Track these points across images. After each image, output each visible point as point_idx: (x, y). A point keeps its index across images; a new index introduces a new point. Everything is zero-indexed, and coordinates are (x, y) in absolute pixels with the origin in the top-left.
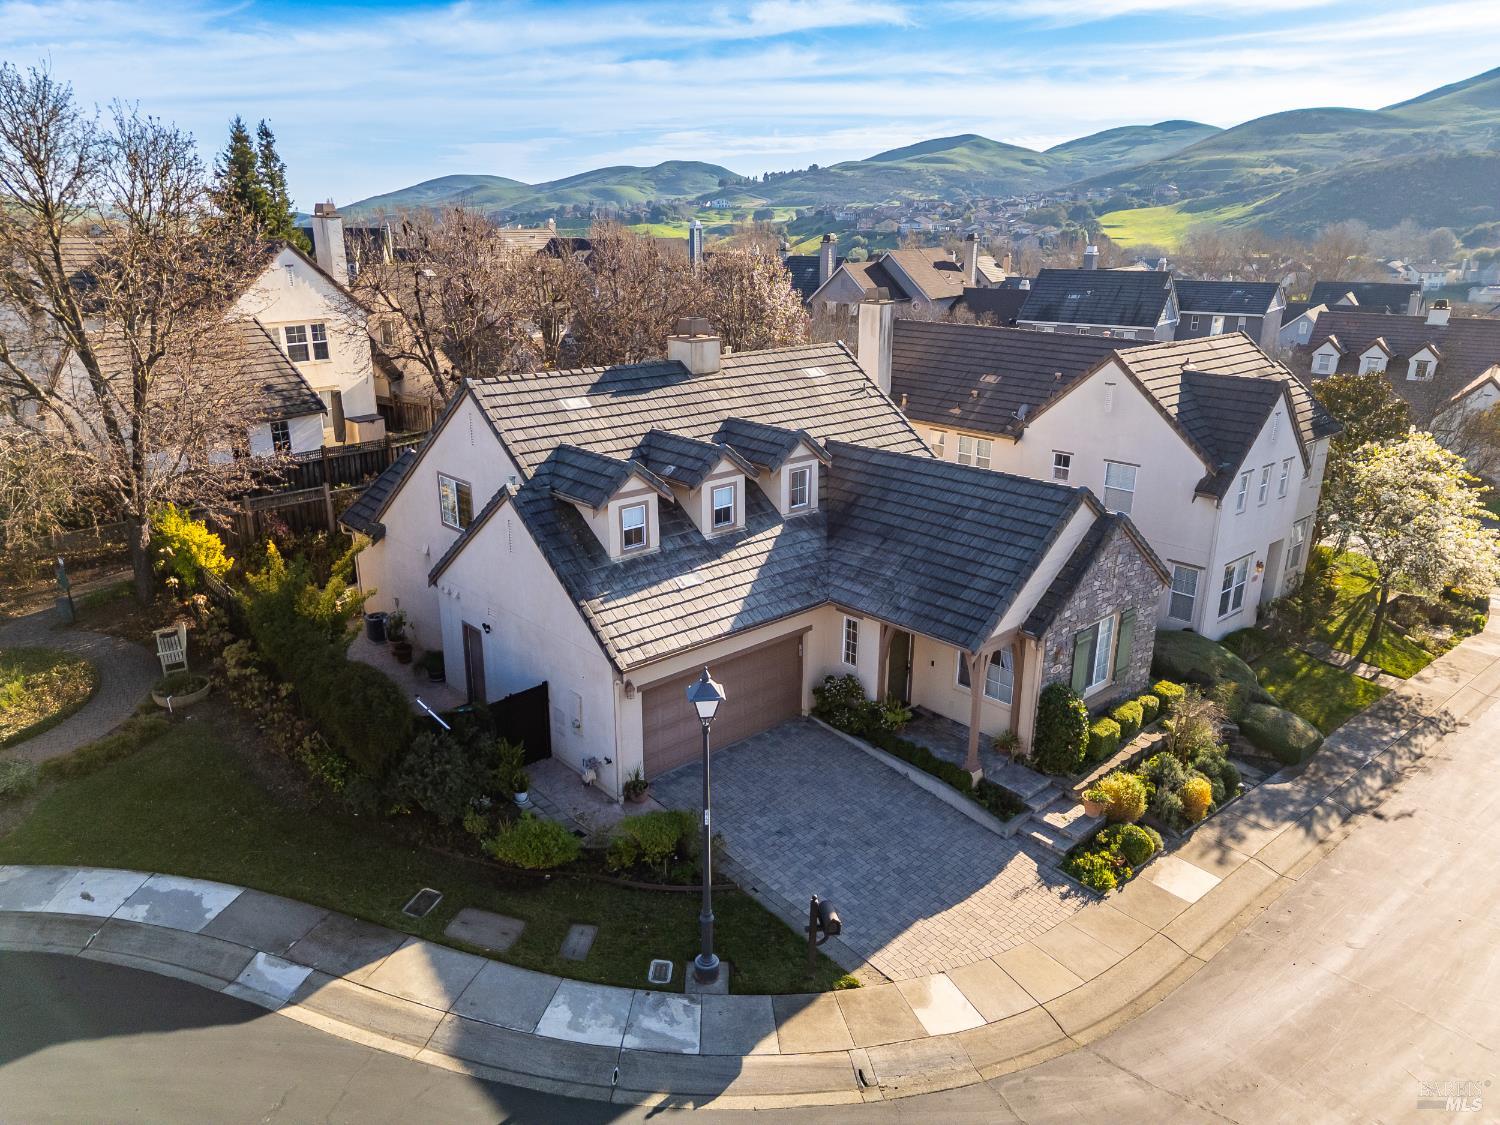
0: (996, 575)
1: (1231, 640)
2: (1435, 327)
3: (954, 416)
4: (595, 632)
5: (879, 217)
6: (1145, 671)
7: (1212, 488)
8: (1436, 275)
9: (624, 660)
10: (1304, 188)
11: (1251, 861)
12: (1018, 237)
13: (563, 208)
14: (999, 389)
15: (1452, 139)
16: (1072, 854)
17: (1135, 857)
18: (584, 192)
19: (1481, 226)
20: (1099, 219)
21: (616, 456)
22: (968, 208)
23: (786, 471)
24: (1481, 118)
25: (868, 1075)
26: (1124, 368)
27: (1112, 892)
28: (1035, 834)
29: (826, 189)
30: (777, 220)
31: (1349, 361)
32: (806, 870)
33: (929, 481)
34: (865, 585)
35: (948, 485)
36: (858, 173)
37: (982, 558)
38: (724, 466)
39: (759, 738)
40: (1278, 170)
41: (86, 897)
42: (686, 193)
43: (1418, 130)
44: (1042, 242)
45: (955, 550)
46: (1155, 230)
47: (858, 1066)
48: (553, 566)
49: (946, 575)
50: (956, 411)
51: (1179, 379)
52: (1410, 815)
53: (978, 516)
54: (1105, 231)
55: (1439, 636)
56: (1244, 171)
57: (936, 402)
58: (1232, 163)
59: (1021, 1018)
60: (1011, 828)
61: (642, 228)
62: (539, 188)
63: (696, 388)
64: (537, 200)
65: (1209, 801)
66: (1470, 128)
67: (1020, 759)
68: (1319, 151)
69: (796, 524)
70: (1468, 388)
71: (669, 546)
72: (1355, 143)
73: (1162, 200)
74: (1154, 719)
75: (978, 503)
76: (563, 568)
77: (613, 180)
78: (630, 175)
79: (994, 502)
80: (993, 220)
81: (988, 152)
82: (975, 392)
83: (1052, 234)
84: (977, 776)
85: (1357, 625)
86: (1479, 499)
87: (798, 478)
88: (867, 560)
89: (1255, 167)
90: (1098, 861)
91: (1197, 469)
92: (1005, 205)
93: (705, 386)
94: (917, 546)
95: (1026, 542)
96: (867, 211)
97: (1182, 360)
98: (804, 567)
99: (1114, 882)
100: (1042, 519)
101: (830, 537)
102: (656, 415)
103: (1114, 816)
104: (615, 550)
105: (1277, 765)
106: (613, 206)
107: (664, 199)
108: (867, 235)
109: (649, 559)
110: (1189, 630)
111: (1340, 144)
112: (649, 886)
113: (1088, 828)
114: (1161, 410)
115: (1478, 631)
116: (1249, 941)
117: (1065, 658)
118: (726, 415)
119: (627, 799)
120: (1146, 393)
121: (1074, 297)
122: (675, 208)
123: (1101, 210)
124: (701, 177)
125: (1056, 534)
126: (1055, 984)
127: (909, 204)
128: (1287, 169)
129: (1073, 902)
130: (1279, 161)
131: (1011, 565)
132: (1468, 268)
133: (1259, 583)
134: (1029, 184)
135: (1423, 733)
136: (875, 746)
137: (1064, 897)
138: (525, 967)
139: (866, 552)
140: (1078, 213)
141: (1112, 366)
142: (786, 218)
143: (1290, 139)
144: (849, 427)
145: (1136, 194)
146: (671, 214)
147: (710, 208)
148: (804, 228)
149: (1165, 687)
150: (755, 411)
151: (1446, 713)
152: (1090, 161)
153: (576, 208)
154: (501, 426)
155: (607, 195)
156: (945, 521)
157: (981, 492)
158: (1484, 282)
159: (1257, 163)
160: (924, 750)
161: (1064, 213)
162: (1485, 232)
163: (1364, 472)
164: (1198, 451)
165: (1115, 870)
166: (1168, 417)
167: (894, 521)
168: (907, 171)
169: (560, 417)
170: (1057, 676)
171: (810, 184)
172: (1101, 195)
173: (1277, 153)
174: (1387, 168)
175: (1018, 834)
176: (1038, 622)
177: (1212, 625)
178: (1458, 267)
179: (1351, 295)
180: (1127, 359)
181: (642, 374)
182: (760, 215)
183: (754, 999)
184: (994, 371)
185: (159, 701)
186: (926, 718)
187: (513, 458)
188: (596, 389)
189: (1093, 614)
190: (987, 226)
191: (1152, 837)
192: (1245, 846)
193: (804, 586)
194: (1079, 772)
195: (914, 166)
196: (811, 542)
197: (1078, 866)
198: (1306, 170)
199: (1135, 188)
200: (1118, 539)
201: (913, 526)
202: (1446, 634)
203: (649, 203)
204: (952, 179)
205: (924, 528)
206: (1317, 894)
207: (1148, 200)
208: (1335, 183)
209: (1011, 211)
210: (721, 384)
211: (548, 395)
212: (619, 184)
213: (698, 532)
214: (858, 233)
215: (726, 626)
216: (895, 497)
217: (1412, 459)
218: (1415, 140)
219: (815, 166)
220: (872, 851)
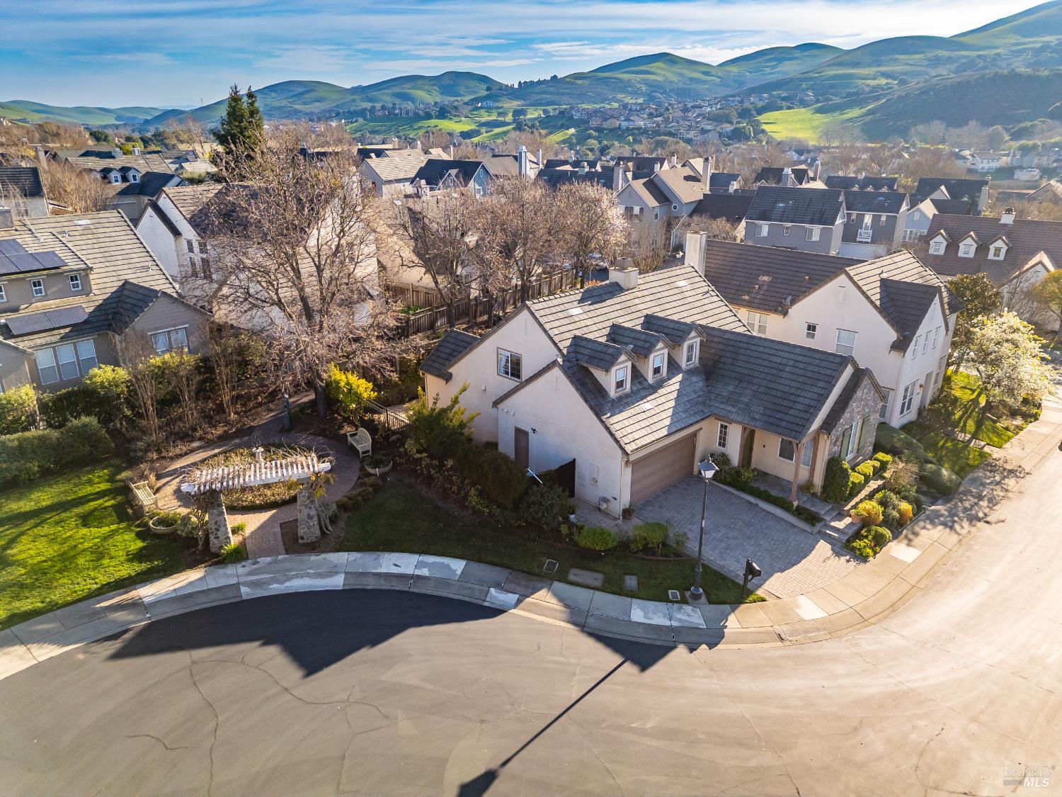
0: (807, 402)
1: (906, 428)
2: (1005, 225)
3: (745, 300)
4: (612, 435)
5: (605, 116)
6: (871, 448)
7: (901, 346)
8: (993, 160)
9: (629, 448)
10: (902, 97)
11: (936, 544)
12: (704, 132)
13: (373, 107)
14: (771, 284)
15: (1004, 59)
16: (848, 541)
17: (879, 542)
18: (388, 94)
19: (1022, 125)
20: (759, 118)
21: (599, 340)
22: (667, 109)
23: (686, 345)
24: (1024, 44)
25: (783, 636)
26: (851, 278)
27: (871, 559)
28: (828, 532)
29: (563, 94)
30: (529, 116)
31: (953, 246)
32: (723, 551)
33: (761, 349)
34: (733, 406)
35: (772, 352)
36: (586, 82)
37: (798, 392)
38: (660, 345)
39: (675, 486)
40: (883, 81)
41: (396, 565)
42: (461, 95)
43: (980, 53)
44: (720, 135)
45: (781, 387)
46: (798, 126)
47: (778, 633)
48: (586, 401)
49: (779, 401)
50: (746, 297)
51: (878, 284)
52: (1003, 521)
53: (794, 370)
54: (764, 127)
55: (1014, 423)
56: (860, 82)
57: (733, 291)
58: (851, 76)
59: (844, 612)
60: (816, 529)
61: (433, 122)
62: (355, 90)
63: (628, 297)
64: (354, 100)
65: (911, 515)
66: (1018, 51)
67: (814, 495)
68: (912, 68)
69: (690, 372)
70: (1026, 267)
71: (635, 389)
72: (936, 62)
73: (804, 104)
74: (879, 472)
75: (791, 363)
76: (592, 402)
77: (408, 86)
78: (420, 82)
79: (801, 362)
80: (686, 119)
81: (679, 66)
82: (757, 286)
83: (728, 130)
84: (795, 504)
85: (969, 417)
86: (1040, 348)
87: (691, 348)
88: (732, 393)
89: (868, 79)
90: (862, 544)
91: (892, 335)
92: (693, 107)
93: (632, 296)
94: (760, 386)
95: (821, 384)
96: (596, 112)
97: (879, 271)
98: (698, 397)
99: (871, 554)
100: (829, 372)
101: (707, 380)
102: (613, 315)
103: (866, 522)
104: (613, 393)
105: (939, 496)
106: (409, 106)
107: (447, 100)
108: (598, 130)
109: (627, 396)
110: (885, 423)
111: (926, 63)
112: (653, 558)
113: (855, 528)
114: (872, 302)
115: (1036, 419)
116: (940, 579)
117: (839, 443)
118: (645, 312)
119: (624, 517)
120: (863, 293)
121: (781, 205)
122: (456, 108)
123: (761, 111)
124: (472, 83)
125: (838, 379)
126: (856, 599)
127: (625, 106)
128: (890, 81)
129: (853, 563)
130: (885, 75)
131: (815, 396)
132: (1014, 156)
133: (919, 397)
134: (707, 90)
135: (1008, 477)
136: (738, 490)
137: (848, 561)
138: (613, 593)
139: (731, 388)
140: (744, 114)
141: (843, 278)
142: (535, 115)
143: (891, 59)
144: (705, 315)
145: (784, 99)
146: (454, 112)
147: (481, 108)
148: (551, 124)
149: (881, 455)
150: (658, 309)
151: (1020, 467)
152: (751, 72)
153: (383, 108)
154: (547, 326)
155: (405, 97)
156: (774, 372)
157: (792, 356)
158: (1024, 166)
159: (869, 77)
160: (766, 491)
161: (735, 113)
162: (1025, 129)
163: (979, 335)
164: (892, 326)
165: (871, 548)
166: (875, 307)
167: (744, 371)
168: (621, 81)
169: (571, 320)
170: (835, 453)
171: (551, 90)
172: (760, 100)
173: (883, 69)
174: (959, 82)
175: (819, 532)
176: (828, 426)
177: (896, 421)
178: (1007, 155)
179: (943, 188)
180: (852, 273)
181: (602, 292)
182: (517, 113)
183: (721, 606)
184: (767, 273)
185: (371, 471)
186: (763, 475)
187: (555, 344)
188: (581, 301)
189: (852, 419)
190: (681, 122)
191: (886, 532)
192: (920, 537)
193: (700, 407)
194: (846, 501)
195: (626, 76)
196: (698, 382)
197: (853, 546)
198: (903, 82)
199: (785, 94)
200: (866, 382)
201: (756, 374)
202: (1019, 421)
203: (436, 103)
204: (653, 86)
205: (762, 376)
206: (969, 558)
207: (793, 103)
208: (925, 93)
209: (697, 111)
210: (639, 294)
211: (562, 307)
212: (413, 88)
213: (646, 380)
214: (591, 129)
215: (665, 432)
216: (741, 357)
217: (1005, 326)
218: (978, 61)
219: (555, 76)
220: (752, 541)
